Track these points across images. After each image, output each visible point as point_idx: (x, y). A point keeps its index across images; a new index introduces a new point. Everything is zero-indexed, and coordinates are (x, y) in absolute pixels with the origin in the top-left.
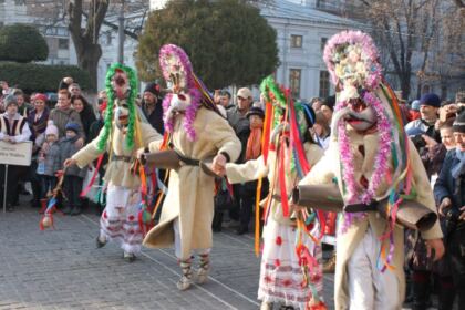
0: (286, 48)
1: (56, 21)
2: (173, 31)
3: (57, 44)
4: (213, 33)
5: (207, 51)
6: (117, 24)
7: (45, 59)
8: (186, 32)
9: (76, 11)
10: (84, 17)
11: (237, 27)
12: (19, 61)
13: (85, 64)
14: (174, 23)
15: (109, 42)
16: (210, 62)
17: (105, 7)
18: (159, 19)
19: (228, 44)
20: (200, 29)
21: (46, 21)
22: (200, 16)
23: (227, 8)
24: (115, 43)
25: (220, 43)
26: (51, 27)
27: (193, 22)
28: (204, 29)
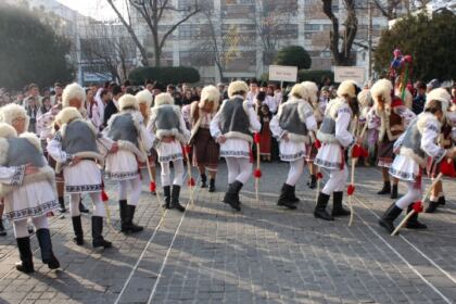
2: (399, 42)
4: (430, 42)
6: (366, 44)
7: (308, 67)
9: (335, 36)
10: (341, 41)
14: (400, 36)
15: (364, 58)
16: (428, 63)
17: (356, 29)
19: (443, 49)
20: (420, 40)
22: (420, 30)
24: (367, 58)
27: (414, 34)
28: (423, 39)
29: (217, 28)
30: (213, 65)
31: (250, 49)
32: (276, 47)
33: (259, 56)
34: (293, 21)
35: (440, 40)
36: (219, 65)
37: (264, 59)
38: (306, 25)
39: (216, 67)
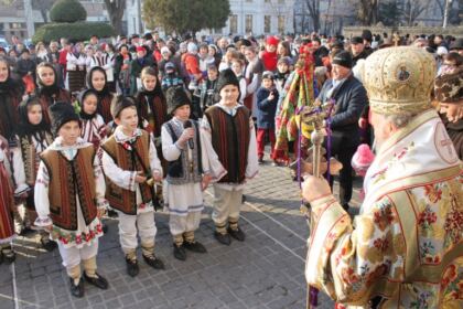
5: (185, 8)
12: (69, 22)
13: (114, 20)
16: (187, 15)
25: (193, 3)
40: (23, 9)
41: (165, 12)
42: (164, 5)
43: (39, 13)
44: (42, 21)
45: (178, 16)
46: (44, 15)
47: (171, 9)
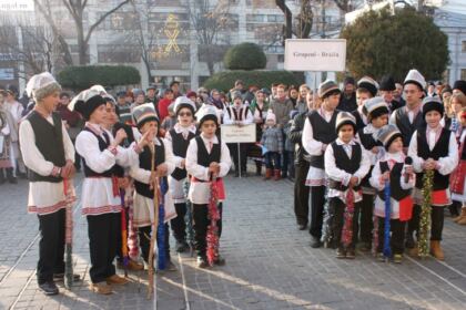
0: (457, 52)
1: (275, 41)
2: (361, 40)
3: (276, 58)
4: (393, 41)
5: (389, 55)
7: (263, 67)
8: (371, 41)
9: (289, 31)
11: (414, 34)
12: (246, 69)
14: (362, 34)
16: (392, 63)
17: (310, 26)
18: (350, 32)
19: (407, 48)
21: (267, 41)
22: (384, 27)
23: (405, 19)
25: (399, 48)
26: (271, 46)
27: (377, 31)
28: (386, 37)
29: (143, 17)
30: (139, 61)
31: (183, 43)
32: (214, 41)
33: (194, 51)
34: (233, 10)
35: (404, 39)
36: (146, 62)
37: (199, 55)
38: (248, 15)
39: (143, 63)
40: (189, 60)
41: (362, 59)
42: (362, 51)
43: (205, 65)
44: (208, 74)
45: (380, 64)
46: (211, 68)
47: (371, 55)
